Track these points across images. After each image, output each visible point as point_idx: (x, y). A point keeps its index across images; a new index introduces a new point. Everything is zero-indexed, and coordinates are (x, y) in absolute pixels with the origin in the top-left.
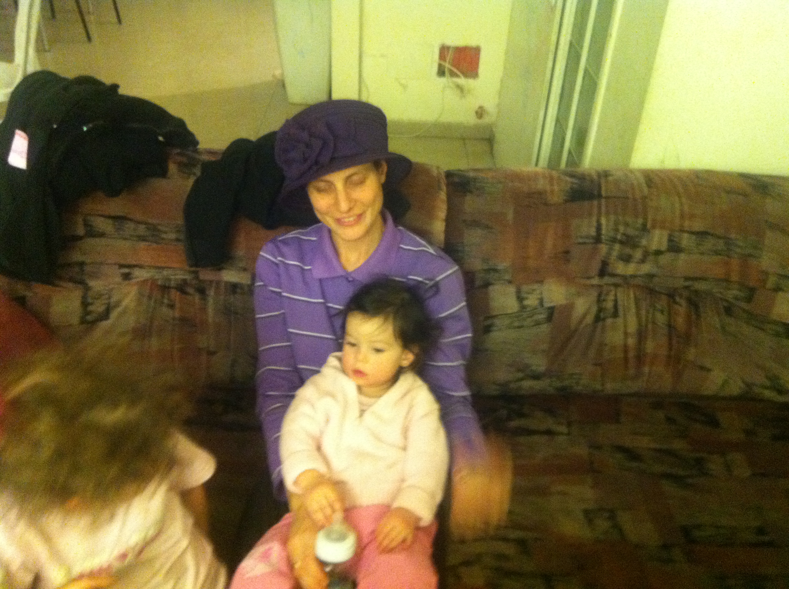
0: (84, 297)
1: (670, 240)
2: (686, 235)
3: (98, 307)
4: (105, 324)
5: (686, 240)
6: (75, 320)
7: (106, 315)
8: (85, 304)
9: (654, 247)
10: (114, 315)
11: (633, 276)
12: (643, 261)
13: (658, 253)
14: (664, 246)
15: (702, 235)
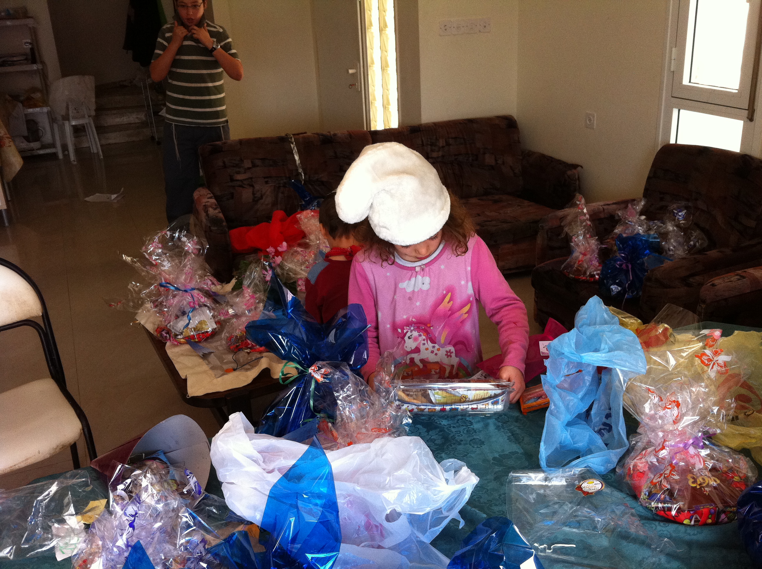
0: (253, 192)
1: (446, 142)
2: (450, 139)
3: (258, 195)
4: (262, 201)
5: (451, 141)
6: (251, 201)
7: (261, 197)
8: (254, 194)
9: (441, 145)
10: (264, 197)
11: (438, 157)
12: (439, 151)
13: (443, 147)
14: (445, 145)
15: (455, 138)
